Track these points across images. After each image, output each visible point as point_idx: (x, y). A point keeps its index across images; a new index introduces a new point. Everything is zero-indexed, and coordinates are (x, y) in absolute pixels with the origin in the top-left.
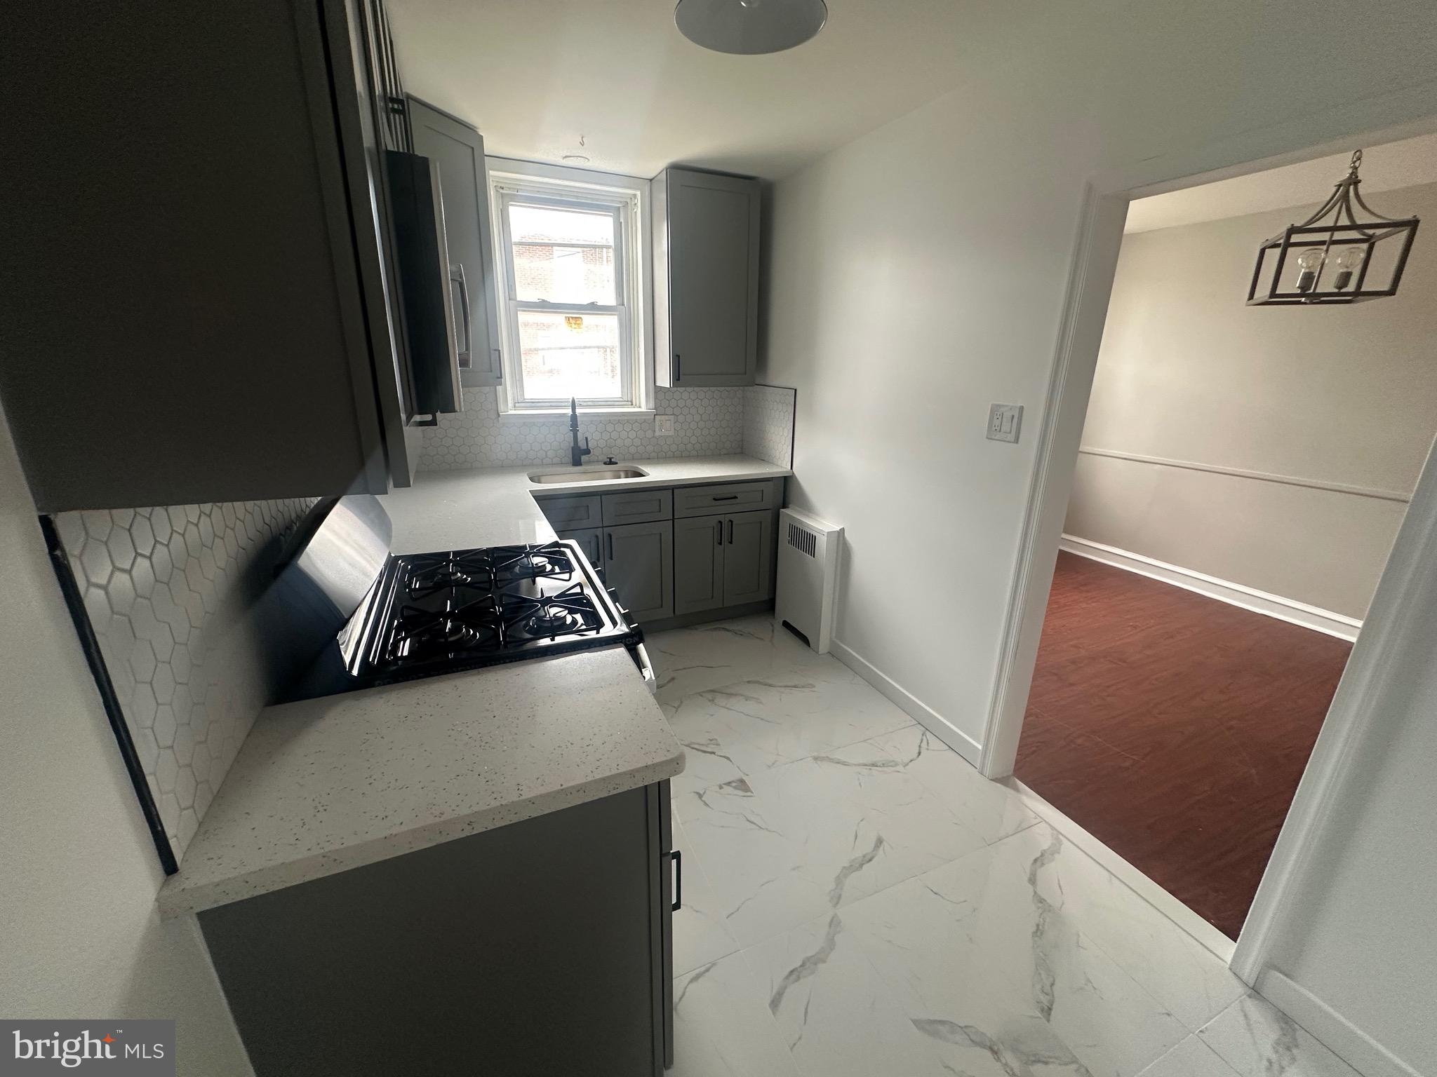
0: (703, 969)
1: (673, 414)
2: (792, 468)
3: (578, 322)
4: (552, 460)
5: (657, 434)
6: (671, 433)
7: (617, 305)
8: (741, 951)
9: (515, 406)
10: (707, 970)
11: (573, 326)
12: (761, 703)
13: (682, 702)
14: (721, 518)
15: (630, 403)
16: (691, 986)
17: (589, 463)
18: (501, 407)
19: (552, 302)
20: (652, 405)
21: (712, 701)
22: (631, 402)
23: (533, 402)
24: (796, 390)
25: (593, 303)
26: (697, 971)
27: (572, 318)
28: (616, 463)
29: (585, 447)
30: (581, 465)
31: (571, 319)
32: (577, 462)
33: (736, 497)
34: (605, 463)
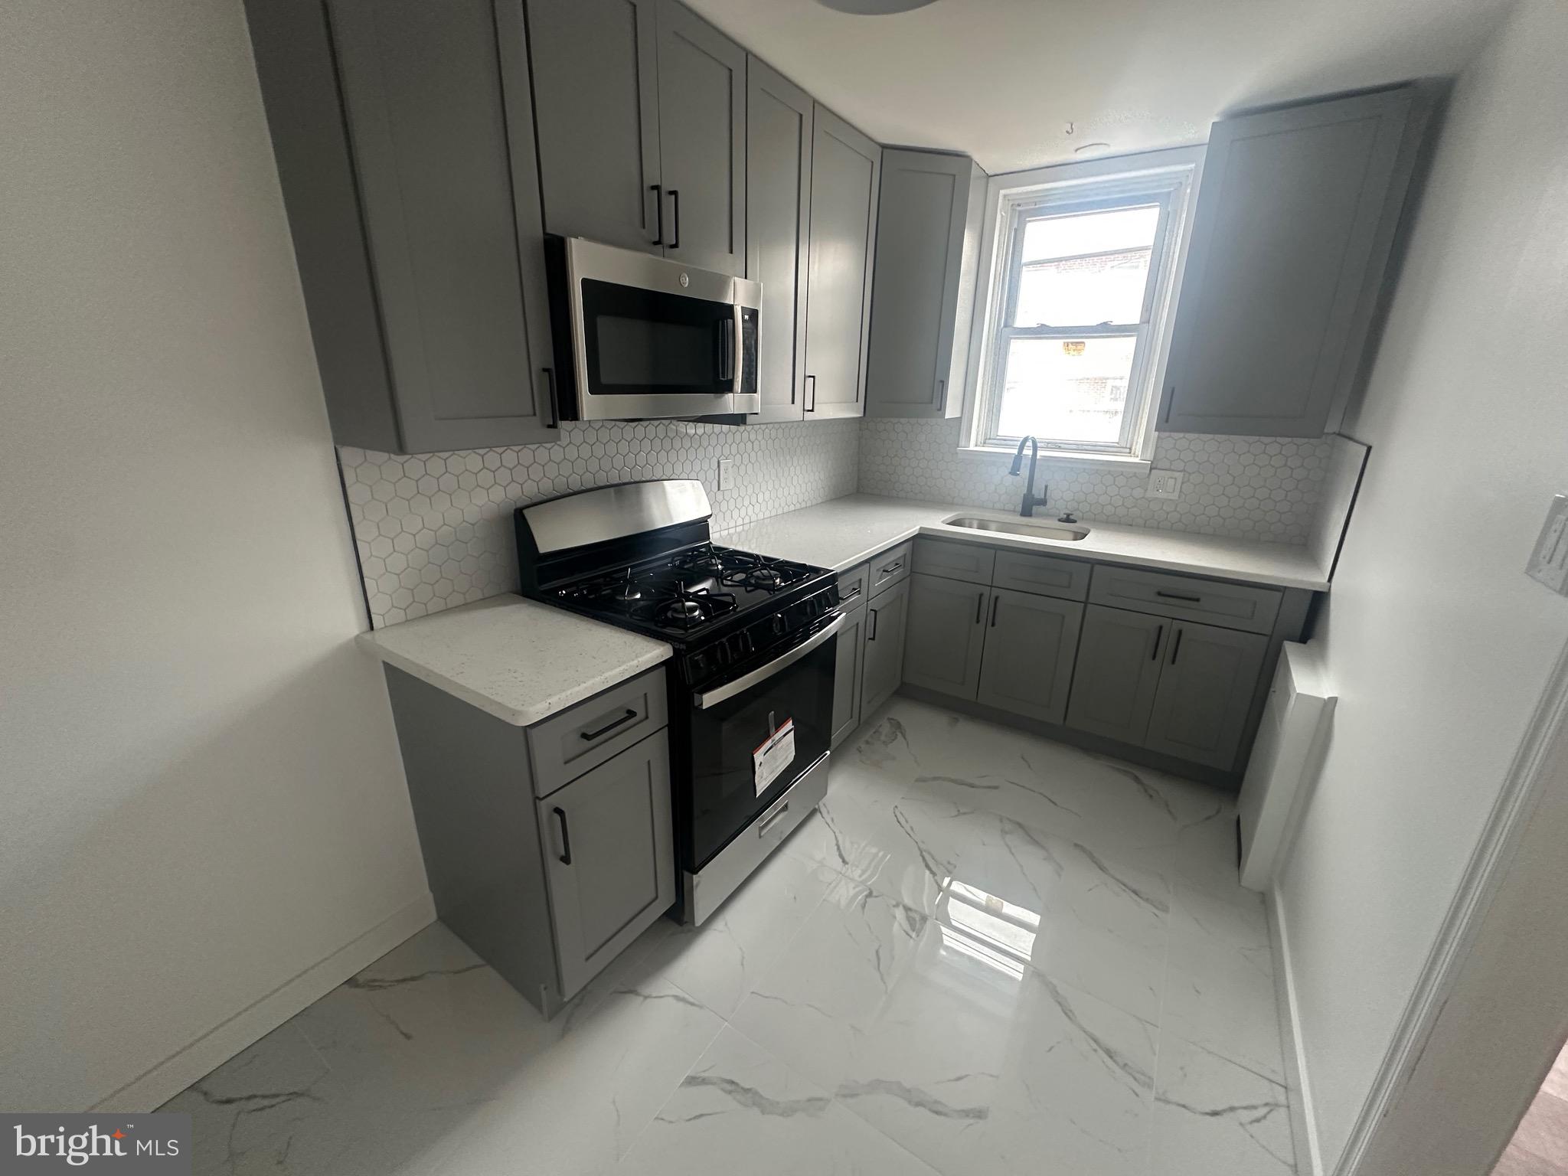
0: (692, 1000)
1: (1184, 471)
2: (1330, 580)
3: (1079, 347)
4: (1004, 505)
5: (1149, 495)
6: (1175, 496)
7: (1142, 322)
8: (726, 1023)
9: (985, 443)
10: (692, 1004)
11: (1072, 352)
12: (1060, 875)
13: (972, 813)
14: (1165, 622)
15: (1128, 450)
16: (672, 1000)
17: (1040, 515)
18: (962, 442)
19: (1052, 326)
20: (1150, 455)
21: (1004, 832)
22: (1130, 449)
23: (1005, 440)
24: (1369, 449)
25: (1105, 323)
26: (687, 996)
27: (1072, 343)
28: (1075, 522)
29: (1043, 497)
30: (1030, 515)
31: (1070, 345)
32: (1026, 512)
33: (1198, 600)
34: (1059, 520)
